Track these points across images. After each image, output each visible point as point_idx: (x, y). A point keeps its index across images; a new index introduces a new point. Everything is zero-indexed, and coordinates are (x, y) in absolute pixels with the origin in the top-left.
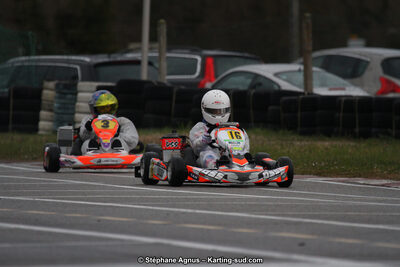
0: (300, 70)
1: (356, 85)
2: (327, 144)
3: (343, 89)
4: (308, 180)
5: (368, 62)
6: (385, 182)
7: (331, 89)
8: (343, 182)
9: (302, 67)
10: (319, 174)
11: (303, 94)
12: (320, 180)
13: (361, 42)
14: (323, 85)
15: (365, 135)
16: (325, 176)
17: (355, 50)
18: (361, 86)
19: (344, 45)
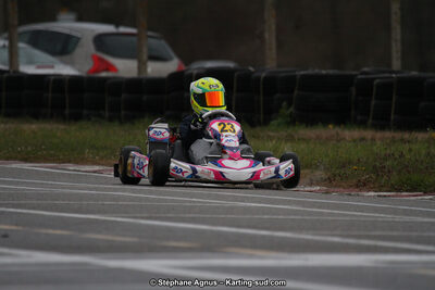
0: (4, 46)
1: (66, 63)
2: (34, 127)
3: (52, 67)
4: (14, 166)
5: (79, 39)
6: (97, 168)
7: (39, 67)
8: (51, 168)
9: (7, 43)
10: (26, 160)
11: (8, 72)
12: (26, 166)
13: (72, 16)
14: (30, 62)
15: (76, 118)
16: (31, 162)
17: (66, 24)
18: (71, 64)
19: (53, 19)
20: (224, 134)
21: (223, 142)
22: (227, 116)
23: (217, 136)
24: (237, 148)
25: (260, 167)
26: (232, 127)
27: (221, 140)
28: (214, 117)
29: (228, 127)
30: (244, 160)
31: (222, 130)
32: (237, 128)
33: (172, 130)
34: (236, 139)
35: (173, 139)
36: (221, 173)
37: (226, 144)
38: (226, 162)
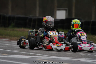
20: (82, 36)
21: (82, 39)
22: (82, 31)
23: (80, 37)
24: (86, 41)
25: (92, 47)
26: (84, 34)
27: (81, 38)
28: (78, 31)
29: (83, 34)
30: (88, 44)
31: (81, 35)
32: (85, 35)
33: (65, 34)
34: (85, 38)
35: (65, 37)
36: (81, 47)
37: (83, 39)
38: (83, 45)
